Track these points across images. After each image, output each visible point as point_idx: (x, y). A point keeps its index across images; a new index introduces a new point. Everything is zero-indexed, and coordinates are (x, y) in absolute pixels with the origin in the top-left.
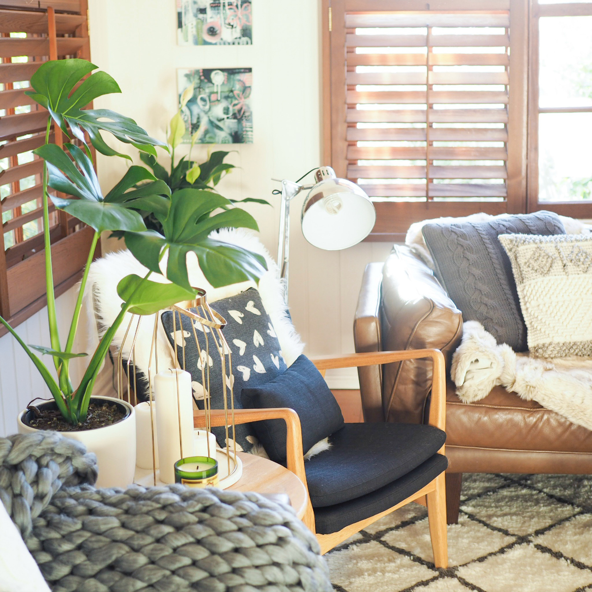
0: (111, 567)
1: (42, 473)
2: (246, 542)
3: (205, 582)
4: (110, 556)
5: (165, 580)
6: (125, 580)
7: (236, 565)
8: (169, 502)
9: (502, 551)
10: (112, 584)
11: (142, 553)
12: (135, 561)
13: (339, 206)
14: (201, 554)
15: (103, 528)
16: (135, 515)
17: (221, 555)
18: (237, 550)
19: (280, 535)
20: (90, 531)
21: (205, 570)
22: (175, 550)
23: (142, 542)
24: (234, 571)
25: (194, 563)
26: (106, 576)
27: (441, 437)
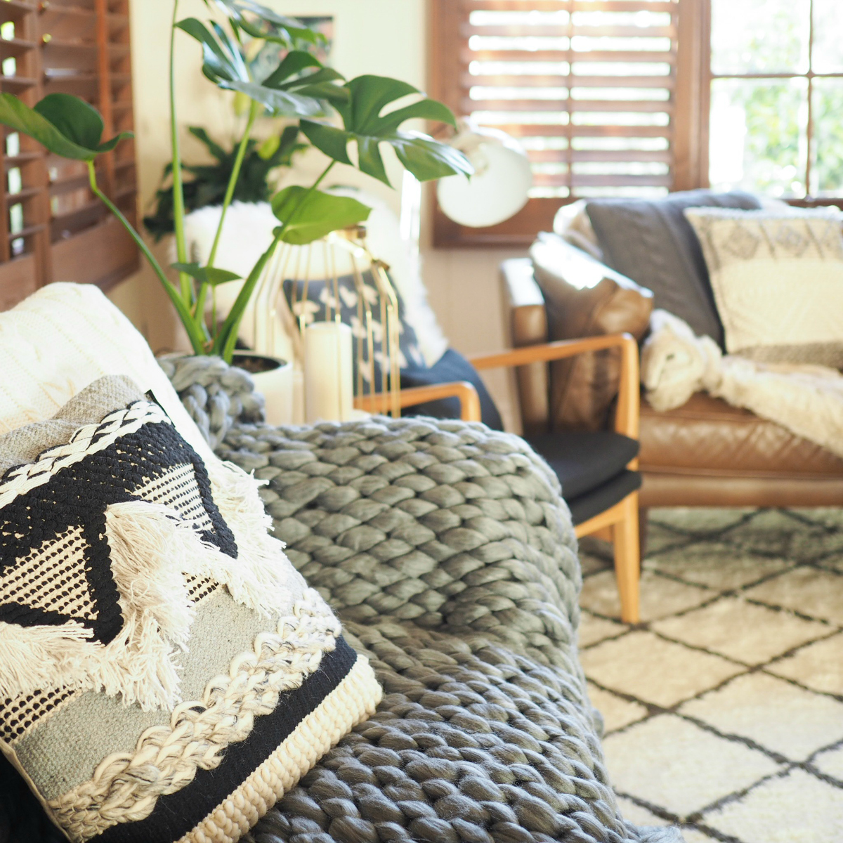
0: (311, 506)
1: (214, 402)
2: (480, 471)
3: (434, 515)
4: (311, 491)
5: (383, 514)
6: (332, 518)
7: (470, 495)
8: (375, 433)
9: (704, 605)
10: (315, 523)
11: (352, 486)
12: (344, 495)
13: (486, 167)
14: (426, 484)
15: (297, 462)
16: (334, 447)
17: (452, 485)
18: (468, 480)
19: (519, 464)
20: (280, 467)
21: (433, 502)
22: (392, 482)
23: (349, 476)
24: (469, 501)
25: (418, 495)
26: (307, 514)
27: (632, 447)
